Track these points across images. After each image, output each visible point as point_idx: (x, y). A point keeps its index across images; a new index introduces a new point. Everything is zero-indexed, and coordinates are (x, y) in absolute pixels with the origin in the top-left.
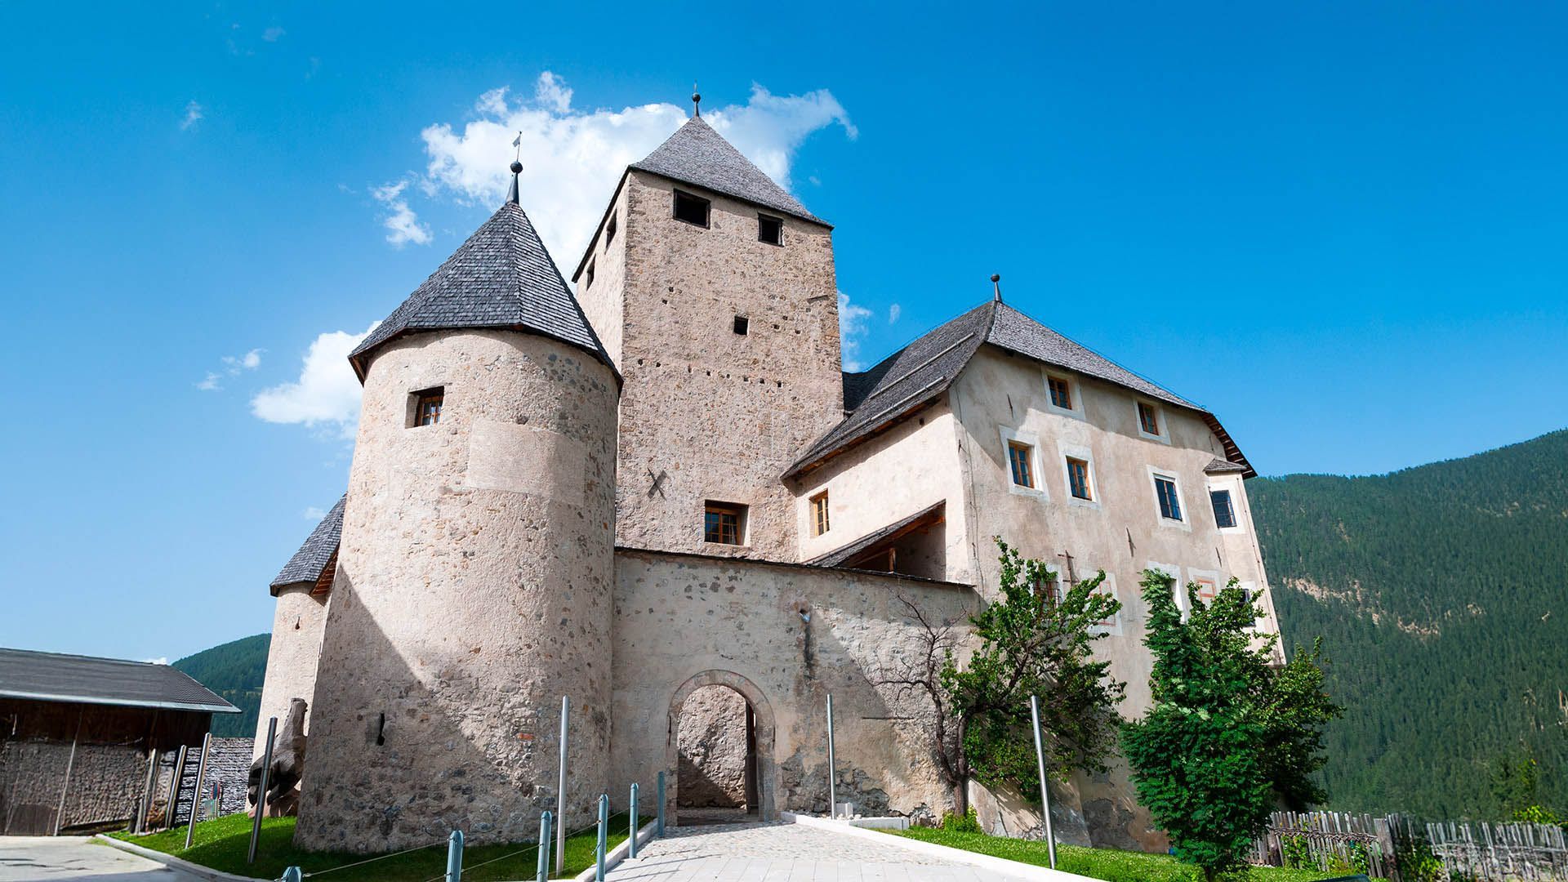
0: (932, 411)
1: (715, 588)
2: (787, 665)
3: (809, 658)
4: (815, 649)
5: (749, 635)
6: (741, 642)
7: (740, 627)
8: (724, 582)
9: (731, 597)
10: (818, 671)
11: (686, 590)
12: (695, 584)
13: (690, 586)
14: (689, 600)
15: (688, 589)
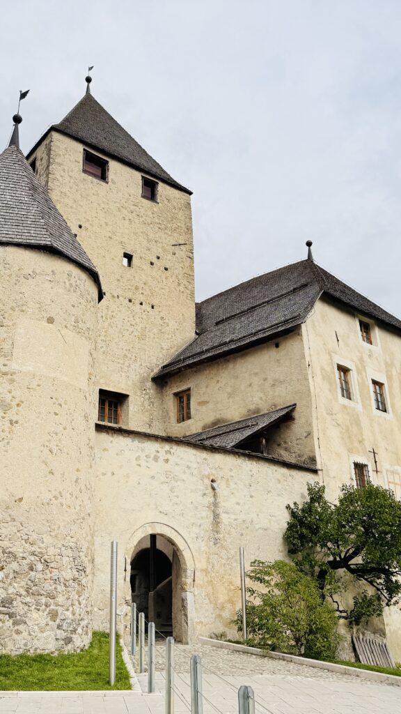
0: (287, 338)
1: (156, 459)
2: (202, 521)
3: (216, 516)
4: (220, 510)
5: (177, 497)
6: (173, 502)
7: (172, 490)
8: (162, 455)
9: (168, 467)
10: (222, 526)
11: (136, 459)
12: (143, 455)
13: (139, 457)
14: (138, 467)
15: (138, 459)
